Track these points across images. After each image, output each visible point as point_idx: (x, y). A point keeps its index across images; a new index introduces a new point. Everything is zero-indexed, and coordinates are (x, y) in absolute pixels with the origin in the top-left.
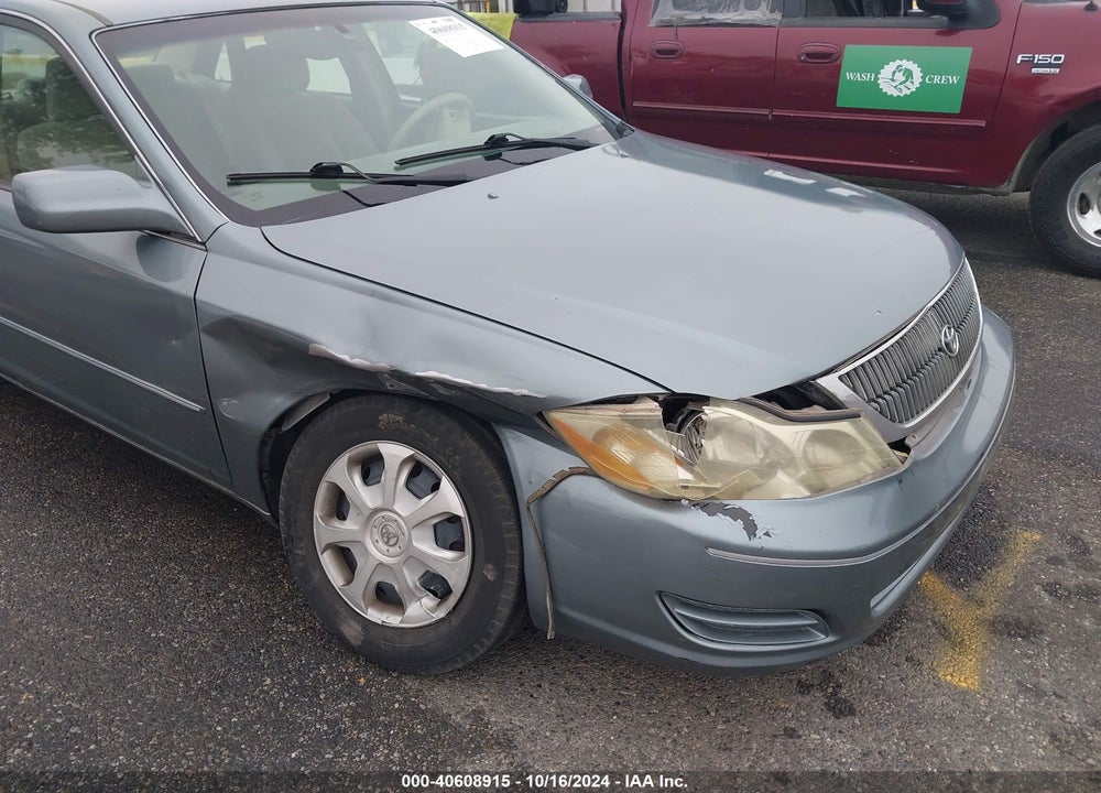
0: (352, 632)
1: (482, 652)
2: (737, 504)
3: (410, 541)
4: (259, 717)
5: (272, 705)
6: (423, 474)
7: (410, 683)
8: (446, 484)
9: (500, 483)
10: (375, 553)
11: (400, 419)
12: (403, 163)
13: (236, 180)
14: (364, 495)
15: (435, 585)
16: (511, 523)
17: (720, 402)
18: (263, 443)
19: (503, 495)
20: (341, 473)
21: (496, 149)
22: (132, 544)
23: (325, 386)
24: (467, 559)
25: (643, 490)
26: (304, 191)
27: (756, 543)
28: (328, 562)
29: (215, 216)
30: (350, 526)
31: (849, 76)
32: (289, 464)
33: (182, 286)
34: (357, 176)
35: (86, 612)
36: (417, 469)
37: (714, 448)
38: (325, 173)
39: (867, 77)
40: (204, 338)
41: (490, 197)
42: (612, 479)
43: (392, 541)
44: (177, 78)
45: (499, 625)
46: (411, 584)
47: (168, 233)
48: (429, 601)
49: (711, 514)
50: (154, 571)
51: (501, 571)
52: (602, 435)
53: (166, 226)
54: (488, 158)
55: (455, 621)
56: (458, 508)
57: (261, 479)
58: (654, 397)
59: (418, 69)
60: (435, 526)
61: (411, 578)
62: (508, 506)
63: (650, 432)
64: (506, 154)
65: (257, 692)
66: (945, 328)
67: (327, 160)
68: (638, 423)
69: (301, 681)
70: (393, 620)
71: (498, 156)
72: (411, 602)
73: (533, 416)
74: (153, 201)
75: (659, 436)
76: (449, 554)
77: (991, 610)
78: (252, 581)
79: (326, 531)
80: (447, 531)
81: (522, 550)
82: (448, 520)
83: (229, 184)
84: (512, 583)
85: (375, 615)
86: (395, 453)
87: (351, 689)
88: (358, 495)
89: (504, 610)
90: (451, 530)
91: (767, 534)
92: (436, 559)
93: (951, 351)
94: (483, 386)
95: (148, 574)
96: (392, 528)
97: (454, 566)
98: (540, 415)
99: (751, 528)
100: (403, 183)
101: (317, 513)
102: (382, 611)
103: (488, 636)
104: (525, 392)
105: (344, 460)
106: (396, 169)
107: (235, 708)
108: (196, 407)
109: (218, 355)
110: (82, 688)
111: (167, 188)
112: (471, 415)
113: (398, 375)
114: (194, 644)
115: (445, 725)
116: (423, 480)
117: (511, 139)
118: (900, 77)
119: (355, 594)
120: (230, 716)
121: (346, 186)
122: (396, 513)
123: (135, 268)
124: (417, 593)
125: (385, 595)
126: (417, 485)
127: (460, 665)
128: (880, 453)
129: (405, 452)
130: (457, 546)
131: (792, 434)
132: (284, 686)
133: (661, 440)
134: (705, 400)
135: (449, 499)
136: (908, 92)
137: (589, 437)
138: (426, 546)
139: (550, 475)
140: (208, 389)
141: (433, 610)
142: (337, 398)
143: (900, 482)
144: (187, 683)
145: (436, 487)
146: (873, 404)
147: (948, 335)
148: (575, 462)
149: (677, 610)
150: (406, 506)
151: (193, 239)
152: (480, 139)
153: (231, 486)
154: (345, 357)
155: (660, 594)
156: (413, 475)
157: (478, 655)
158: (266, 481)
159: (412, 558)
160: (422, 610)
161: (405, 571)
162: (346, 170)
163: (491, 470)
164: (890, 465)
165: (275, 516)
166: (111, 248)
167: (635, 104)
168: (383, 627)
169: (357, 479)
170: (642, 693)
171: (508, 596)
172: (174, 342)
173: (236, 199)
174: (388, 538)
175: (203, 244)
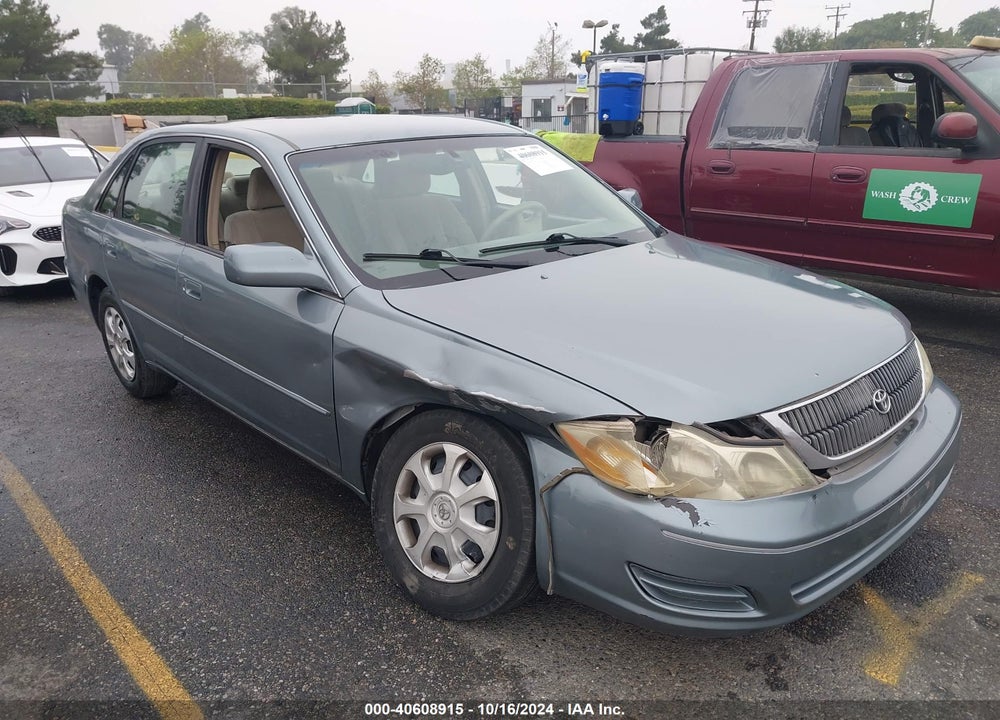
0: (411, 582)
1: (501, 604)
2: (688, 500)
3: (458, 516)
4: (339, 636)
5: (348, 629)
6: (472, 469)
7: (449, 627)
8: (486, 477)
9: (523, 477)
10: (433, 524)
11: (459, 426)
12: (485, 252)
13: (369, 258)
14: (430, 481)
15: (472, 551)
16: (529, 508)
17: (679, 426)
18: (366, 440)
19: (525, 487)
20: (417, 464)
21: (555, 245)
22: (263, 513)
23: (412, 400)
24: (495, 533)
25: (620, 486)
26: (415, 268)
27: (697, 529)
28: (400, 528)
29: (352, 280)
30: (418, 502)
31: (874, 194)
32: (382, 456)
33: (325, 327)
34: (451, 259)
35: (228, 554)
36: (469, 465)
37: (679, 462)
38: (430, 256)
39: (890, 195)
40: (337, 364)
41: (542, 277)
42: (599, 476)
43: (446, 516)
44: (336, 180)
45: (515, 584)
46: (456, 549)
47: (320, 290)
48: (467, 564)
49: (667, 506)
50: (277, 532)
51: (519, 542)
52: (594, 443)
53: (320, 286)
54: (548, 250)
55: (483, 579)
56: (493, 495)
57: (362, 466)
58: (631, 418)
59: (520, 175)
60: (476, 506)
61: (456, 545)
62: (527, 495)
63: (626, 442)
64: (562, 248)
65: (339, 620)
66: (878, 391)
67: (433, 247)
68: (618, 435)
69: (371, 616)
70: (441, 576)
71: (556, 249)
72: (455, 563)
73: (547, 427)
74: (312, 268)
75: (632, 446)
76: (484, 529)
77: (923, 630)
78: (345, 546)
79: (402, 506)
80: (483, 511)
81: (535, 528)
82: (486, 503)
83: (364, 260)
84: (526, 553)
85: (429, 571)
86: (453, 451)
87: (405, 625)
88: (426, 480)
89: (519, 573)
90: (487, 510)
91: (706, 524)
92: (475, 531)
93: (882, 409)
94: (515, 403)
95: (272, 534)
96: (447, 507)
97: (486, 538)
98: (552, 426)
99: (695, 518)
100: (484, 266)
101: (397, 492)
102: (434, 569)
103: (506, 592)
104: (543, 409)
105: (419, 455)
106: (480, 256)
107: (322, 628)
108: (324, 411)
109: (343, 374)
110: (221, 603)
111: (323, 260)
112: (507, 427)
113: (461, 394)
114: (299, 583)
115: (470, 657)
116: (471, 473)
117: (566, 237)
118: (918, 196)
119: (416, 554)
120: (318, 633)
121: (443, 266)
122: (450, 495)
123: (294, 313)
124: (460, 556)
125: (438, 558)
126: (467, 477)
127: (484, 613)
128: (800, 473)
129: (461, 451)
130: (490, 523)
131: (732, 454)
132: (358, 618)
133: (634, 449)
134: (668, 424)
135: (487, 487)
136: (926, 209)
137: (584, 444)
138: (468, 520)
139: (557, 473)
140: (333, 398)
141: (470, 571)
142: (421, 409)
143: (814, 497)
144: (291, 608)
145: (479, 479)
146: (806, 438)
147: (879, 397)
148: (577, 464)
149: (641, 578)
150: (457, 490)
151: (336, 296)
152: (544, 236)
153: (340, 472)
154: (427, 380)
155: (629, 563)
156: (464, 469)
157: (498, 606)
158: (364, 468)
159: (458, 529)
160: (462, 570)
161: (453, 540)
162: (444, 255)
163: (518, 467)
164: (808, 484)
165: (368, 496)
166: (280, 299)
167: (692, 210)
168: (433, 580)
169: (427, 469)
170: (622, 655)
171: (522, 562)
172: (315, 365)
173: (368, 270)
174: (443, 512)
175: (343, 299)
